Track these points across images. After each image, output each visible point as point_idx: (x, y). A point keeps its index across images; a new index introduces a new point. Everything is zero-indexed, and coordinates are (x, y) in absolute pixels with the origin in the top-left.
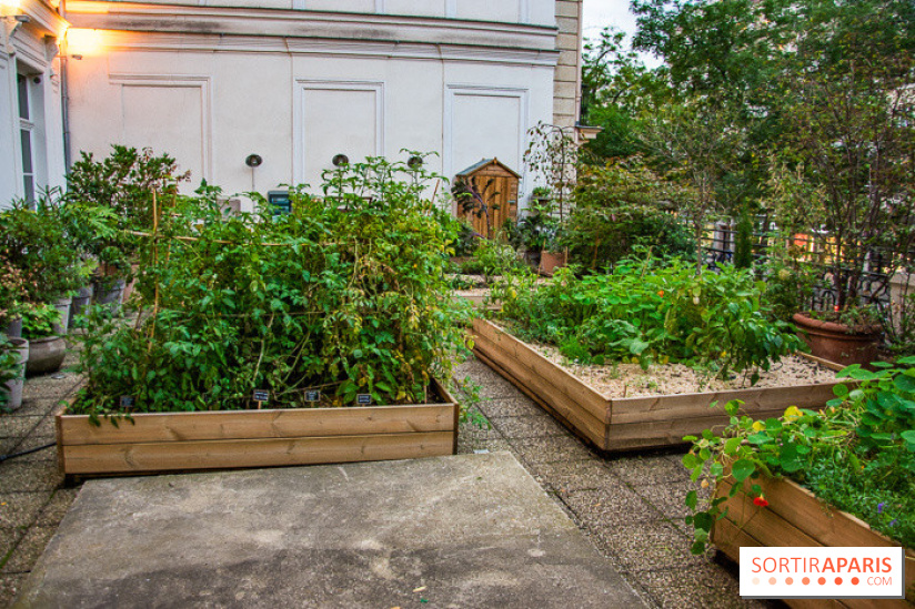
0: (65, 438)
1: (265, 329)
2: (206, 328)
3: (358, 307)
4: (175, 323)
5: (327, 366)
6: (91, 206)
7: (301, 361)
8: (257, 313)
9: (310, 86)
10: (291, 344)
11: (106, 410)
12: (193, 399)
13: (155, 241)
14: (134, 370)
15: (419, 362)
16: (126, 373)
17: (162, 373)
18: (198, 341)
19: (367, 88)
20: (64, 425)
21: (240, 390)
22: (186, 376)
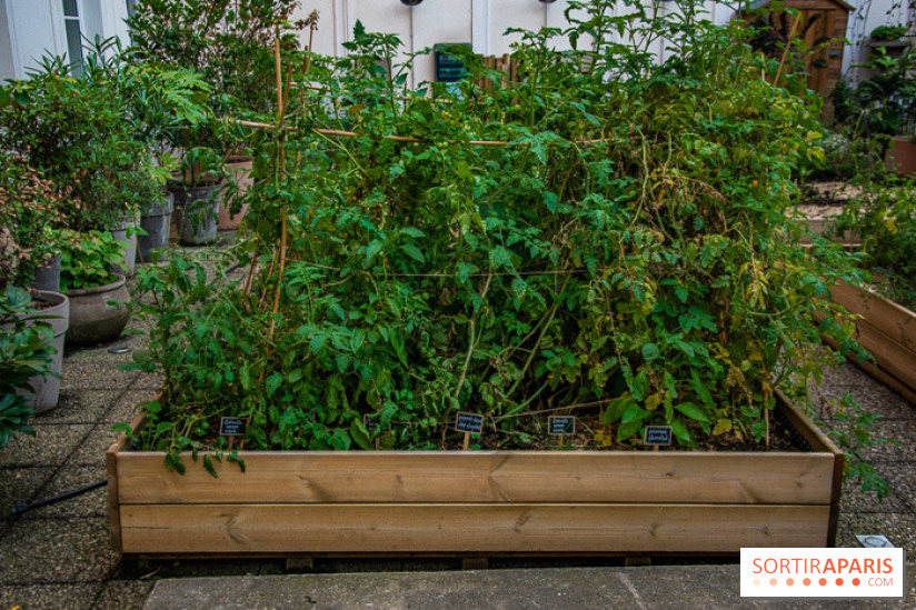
0: (123, 492)
1: (478, 300)
2: (372, 300)
3: (651, 263)
4: (317, 290)
5: (585, 369)
6: (167, 68)
7: (539, 358)
8: (464, 271)
10: (522, 328)
11: (196, 444)
12: (347, 423)
13: (281, 138)
14: (244, 372)
15: (755, 364)
16: (230, 376)
17: (294, 377)
18: (358, 324)
20: (121, 470)
21: (432, 413)
22: (334, 382)
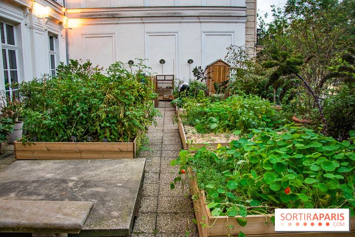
9: (152, 34)
19: (172, 34)
